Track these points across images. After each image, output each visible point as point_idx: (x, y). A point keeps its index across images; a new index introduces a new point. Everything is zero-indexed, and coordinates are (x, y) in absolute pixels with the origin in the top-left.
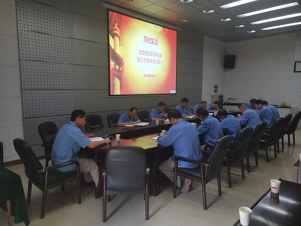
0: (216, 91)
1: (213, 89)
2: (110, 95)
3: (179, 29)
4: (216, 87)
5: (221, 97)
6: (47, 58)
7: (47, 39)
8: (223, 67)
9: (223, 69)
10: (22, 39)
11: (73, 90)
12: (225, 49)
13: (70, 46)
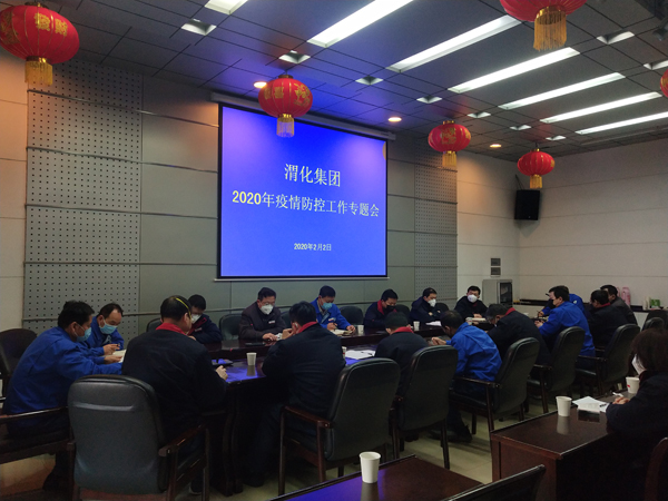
0: (495, 271)
1: (488, 267)
2: (219, 276)
3: (391, 137)
4: (495, 262)
5: (507, 286)
6: (85, 200)
7: (85, 166)
8: (512, 216)
9: (512, 221)
10: (34, 166)
11: (136, 265)
12: (516, 177)
13: (134, 177)
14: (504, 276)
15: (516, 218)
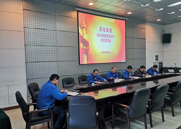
0: (157, 59)
3: (127, 19)
5: (161, 63)
6: (41, 43)
7: (41, 32)
8: (162, 42)
9: (162, 44)
10: (26, 33)
11: (56, 62)
12: (163, 30)
13: (54, 35)
14: (160, 61)
15: (163, 43)
